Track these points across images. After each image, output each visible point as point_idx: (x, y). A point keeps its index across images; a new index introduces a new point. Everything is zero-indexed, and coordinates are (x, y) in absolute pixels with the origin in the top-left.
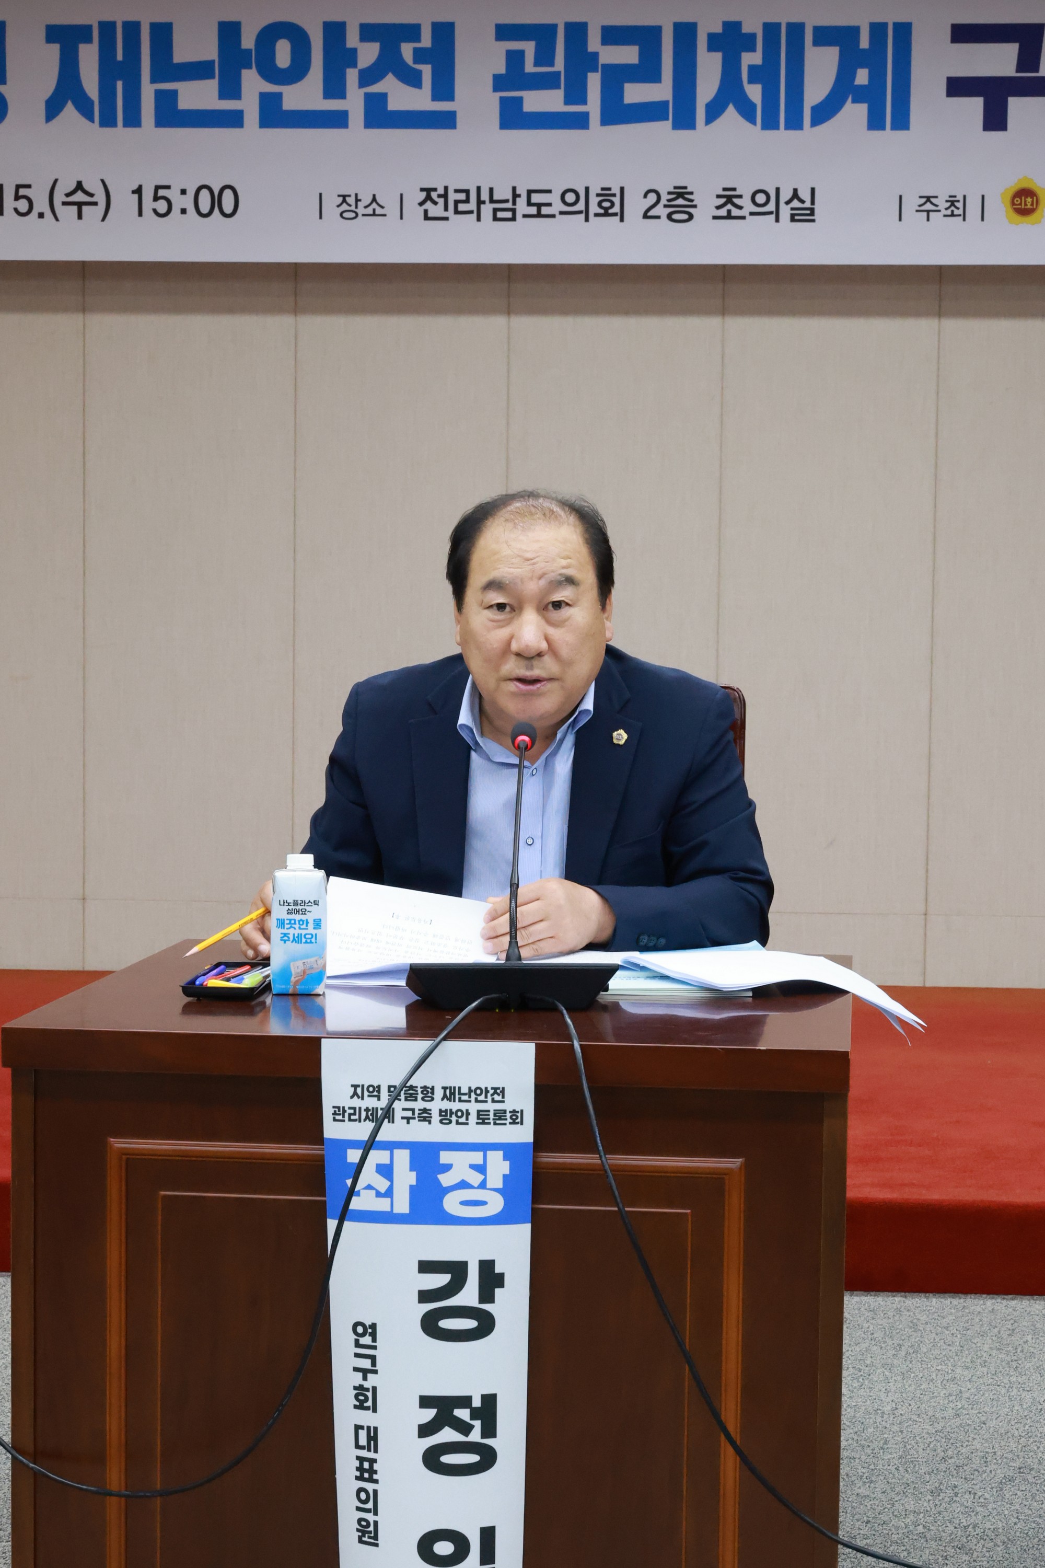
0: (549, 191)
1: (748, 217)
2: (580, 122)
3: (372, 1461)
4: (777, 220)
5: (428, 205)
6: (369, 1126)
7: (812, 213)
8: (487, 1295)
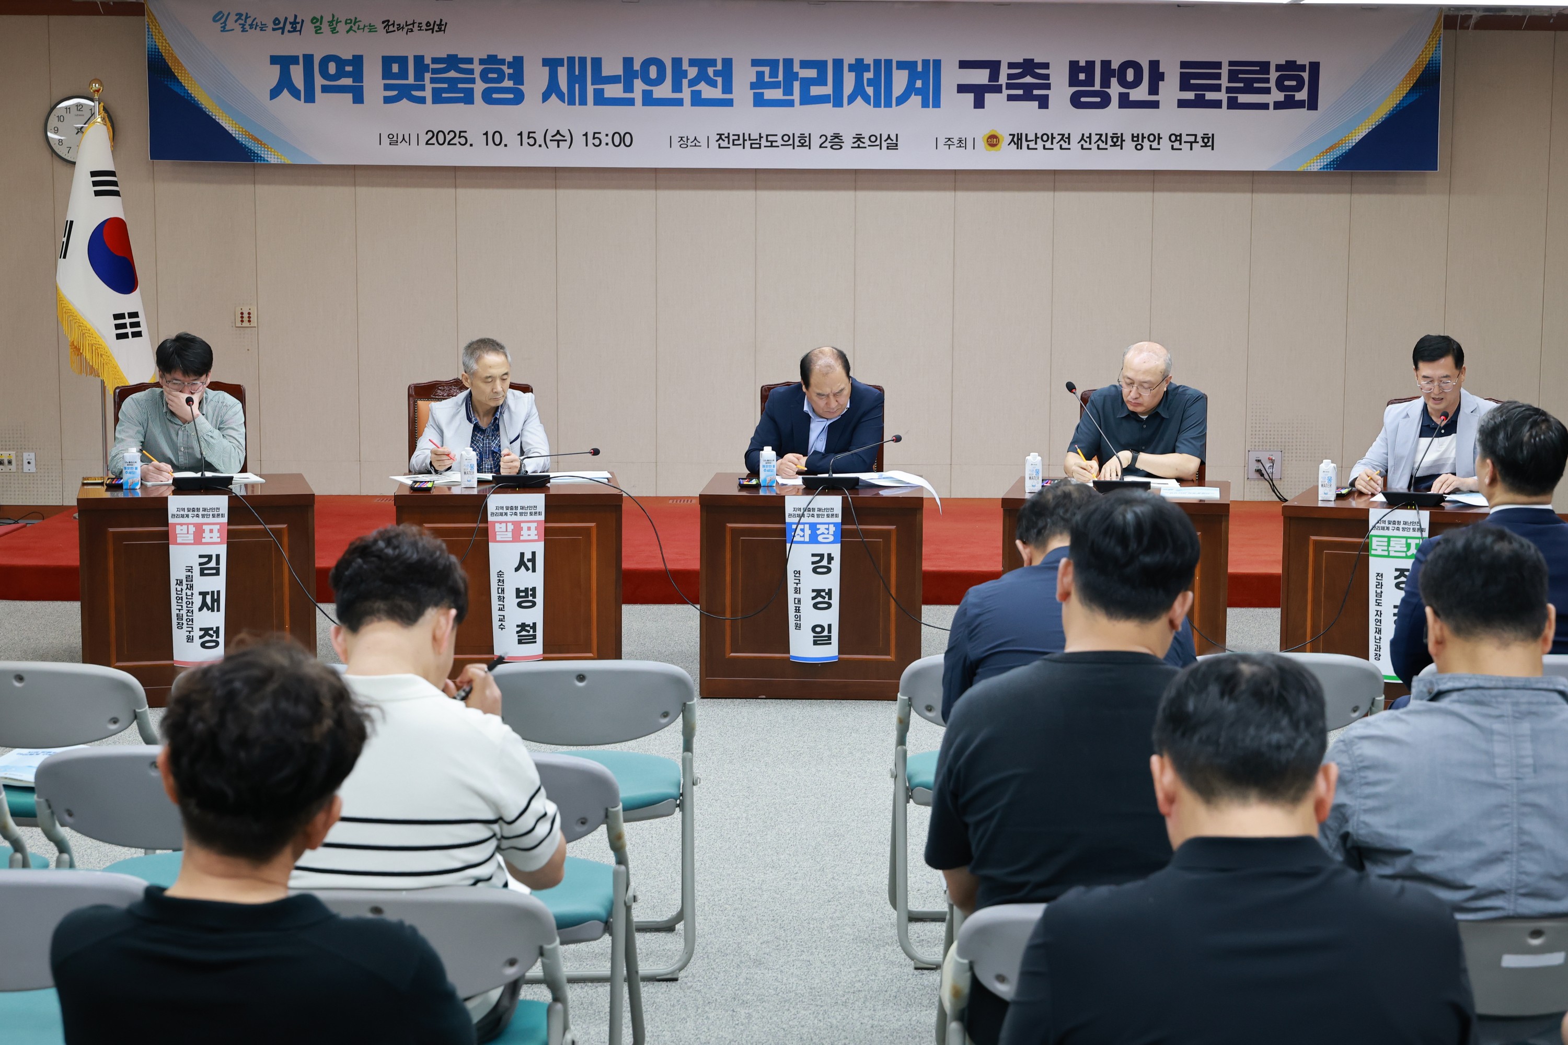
0: (776, 135)
1: (867, 147)
2: (790, 104)
3: (799, 607)
4: (881, 149)
5: (721, 141)
6: (799, 518)
7: (897, 146)
8: (829, 562)
